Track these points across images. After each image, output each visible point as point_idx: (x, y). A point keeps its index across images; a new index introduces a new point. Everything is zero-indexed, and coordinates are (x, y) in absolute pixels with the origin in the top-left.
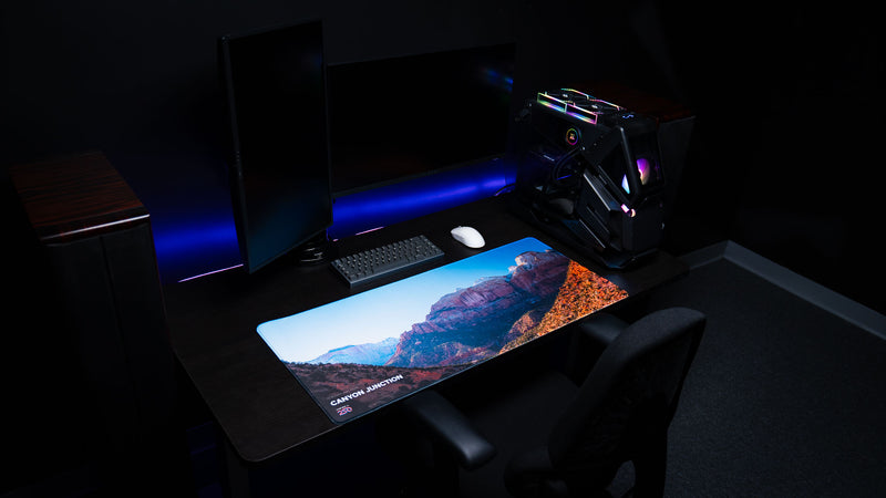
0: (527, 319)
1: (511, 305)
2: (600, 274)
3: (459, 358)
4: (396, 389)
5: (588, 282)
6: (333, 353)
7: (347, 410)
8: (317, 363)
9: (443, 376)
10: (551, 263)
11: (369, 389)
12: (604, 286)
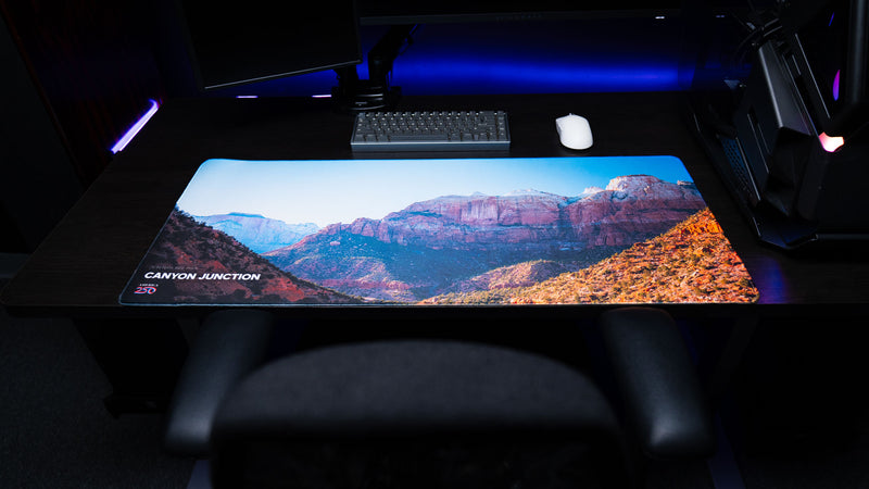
0: (523, 270)
1: (524, 241)
2: (735, 246)
3: (357, 285)
4: (232, 289)
5: (698, 251)
6: (233, 218)
7: (150, 289)
8: (200, 221)
9: (306, 300)
10: (666, 202)
11: (206, 276)
12: (724, 267)
